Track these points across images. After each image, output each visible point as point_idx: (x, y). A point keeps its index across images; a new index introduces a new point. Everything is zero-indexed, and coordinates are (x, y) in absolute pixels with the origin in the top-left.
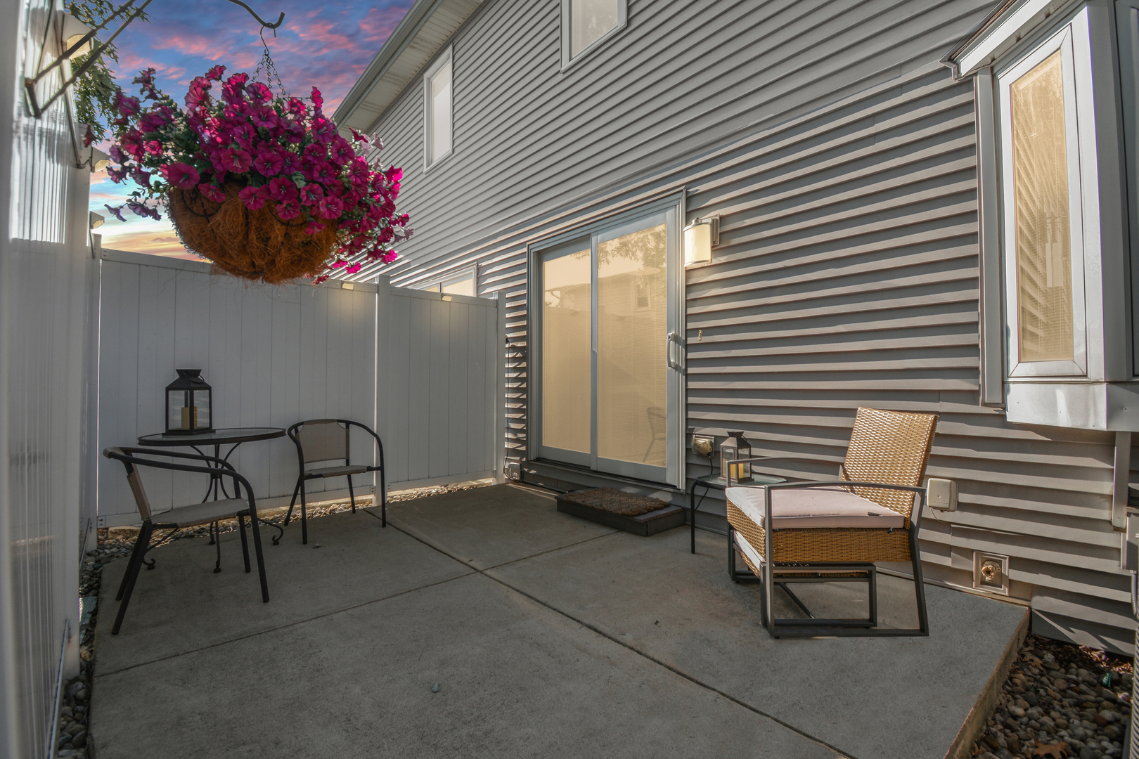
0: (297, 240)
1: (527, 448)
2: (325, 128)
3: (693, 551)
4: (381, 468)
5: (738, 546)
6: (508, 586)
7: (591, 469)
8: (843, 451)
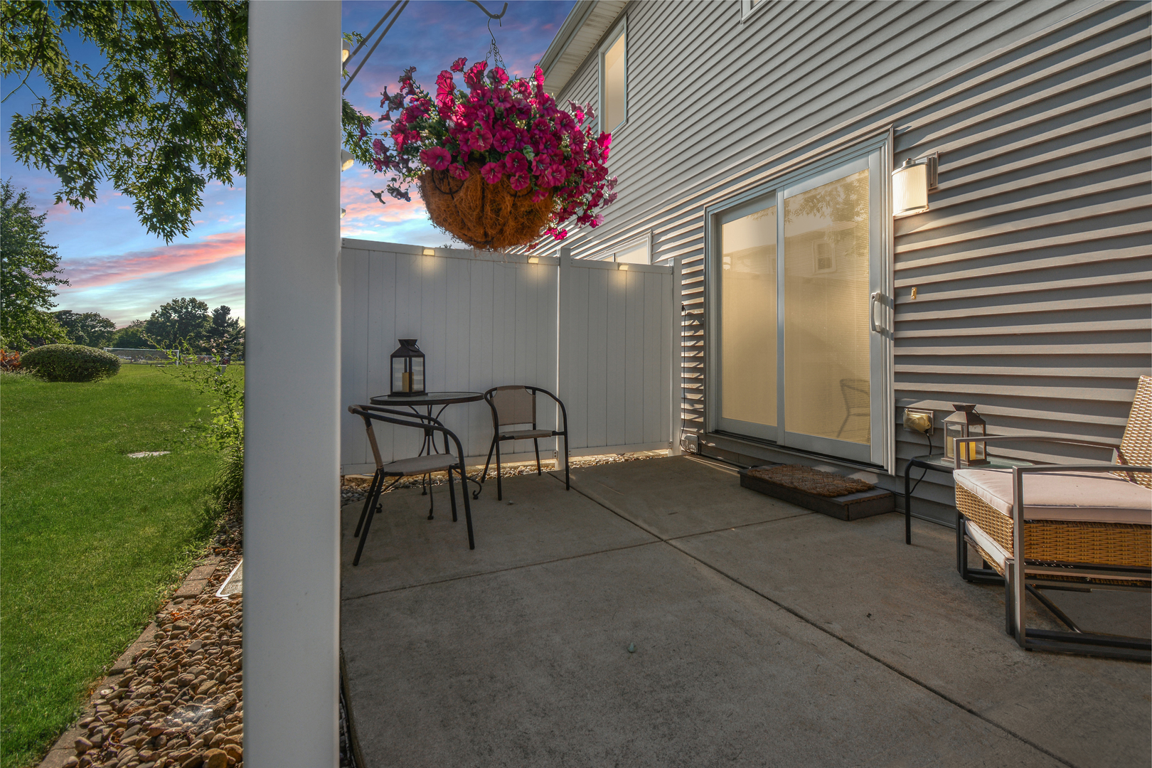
0: (523, 209)
1: (705, 419)
2: (550, 102)
3: (908, 541)
4: (565, 433)
5: (972, 539)
6: (695, 558)
7: (778, 443)
8: (1119, 431)
